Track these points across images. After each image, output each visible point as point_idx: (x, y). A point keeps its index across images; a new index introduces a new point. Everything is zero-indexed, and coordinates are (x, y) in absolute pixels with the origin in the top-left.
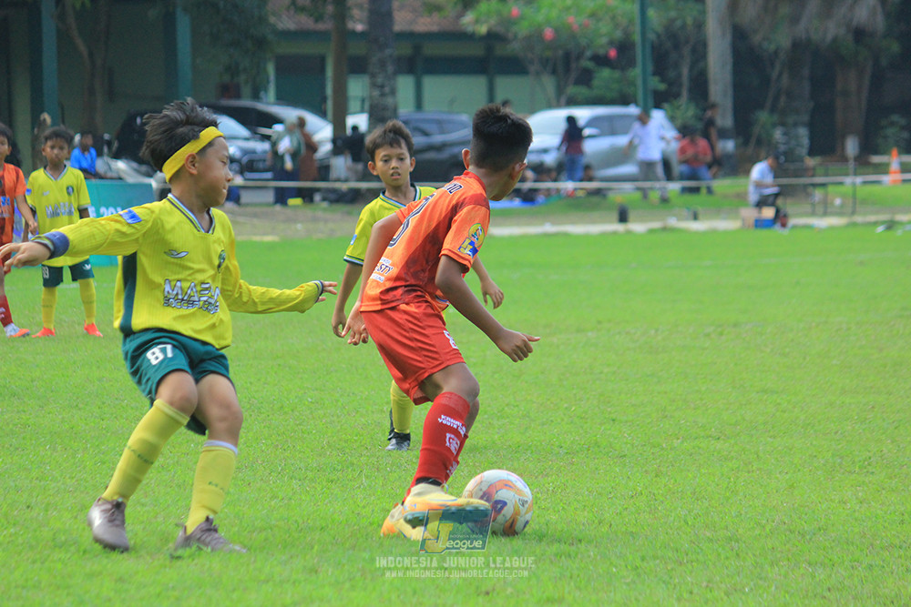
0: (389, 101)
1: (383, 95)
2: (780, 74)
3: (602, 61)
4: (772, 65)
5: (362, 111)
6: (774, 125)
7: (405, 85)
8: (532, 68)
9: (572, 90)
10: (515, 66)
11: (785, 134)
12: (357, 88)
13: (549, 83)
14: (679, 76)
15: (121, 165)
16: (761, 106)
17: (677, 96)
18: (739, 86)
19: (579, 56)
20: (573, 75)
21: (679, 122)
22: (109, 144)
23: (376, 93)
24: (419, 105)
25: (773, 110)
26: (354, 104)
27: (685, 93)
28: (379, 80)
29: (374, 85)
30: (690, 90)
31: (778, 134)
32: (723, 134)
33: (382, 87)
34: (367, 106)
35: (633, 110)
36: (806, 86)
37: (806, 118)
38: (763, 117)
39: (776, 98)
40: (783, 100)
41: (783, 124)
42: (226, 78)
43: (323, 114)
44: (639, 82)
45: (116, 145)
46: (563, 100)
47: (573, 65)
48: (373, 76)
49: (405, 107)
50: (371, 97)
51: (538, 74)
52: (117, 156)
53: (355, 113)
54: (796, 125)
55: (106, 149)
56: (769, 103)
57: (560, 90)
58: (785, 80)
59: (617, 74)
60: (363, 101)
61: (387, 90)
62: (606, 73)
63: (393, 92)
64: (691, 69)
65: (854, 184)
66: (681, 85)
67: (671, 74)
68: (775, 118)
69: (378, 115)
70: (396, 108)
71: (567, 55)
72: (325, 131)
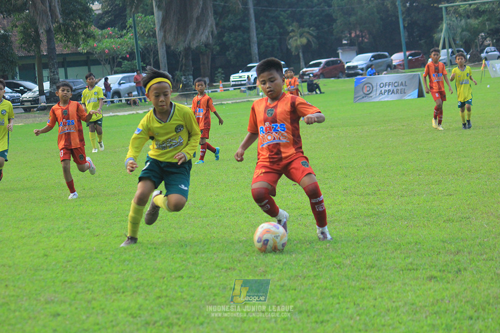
0: (56, 77)
1: (54, 75)
2: (182, 59)
3: (124, 58)
4: (180, 56)
5: (48, 81)
6: (181, 76)
7: (61, 71)
8: (102, 63)
9: (115, 69)
10: (97, 62)
11: (185, 78)
12: (46, 73)
13: (108, 67)
14: (150, 61)
16: (178, 70)
19: (117, 59)
20: (116, 64)
23: (52, 74)
24: (66, 77)
25: (181, 71)
26: (45, 79)
28: (53, 70)
29: (51, 72)
31: (183, 78)
33: (54, 72)
34: (49, 79)
35: (135, 74)
36: (191, 62)
37: (192, 73)
38: (178, 73)
39: (182, 66)
40: (184, 67)
41: (184, 75)
43: (35, 83)
44: (137, 64)
46: (113, 72)
47: (116, 61)
48: (50, 69)
49: (62, 78)
50: (50, 76)
51: (104, 64)
53: (46, 81)
54: (188, 75)
57: (112, 69)
58: (184, 61)
59: (130, 63)
60: (48, 77)
61: (56, 73)
62: (126, 62)
63: (58, 74)
64: (153, 60)
65: (208, 92)
67: (147, 61)
68: (182, 73)
69: (53, 82)
70: (59, 79)
71: (113, 58)
72: (36, 88)
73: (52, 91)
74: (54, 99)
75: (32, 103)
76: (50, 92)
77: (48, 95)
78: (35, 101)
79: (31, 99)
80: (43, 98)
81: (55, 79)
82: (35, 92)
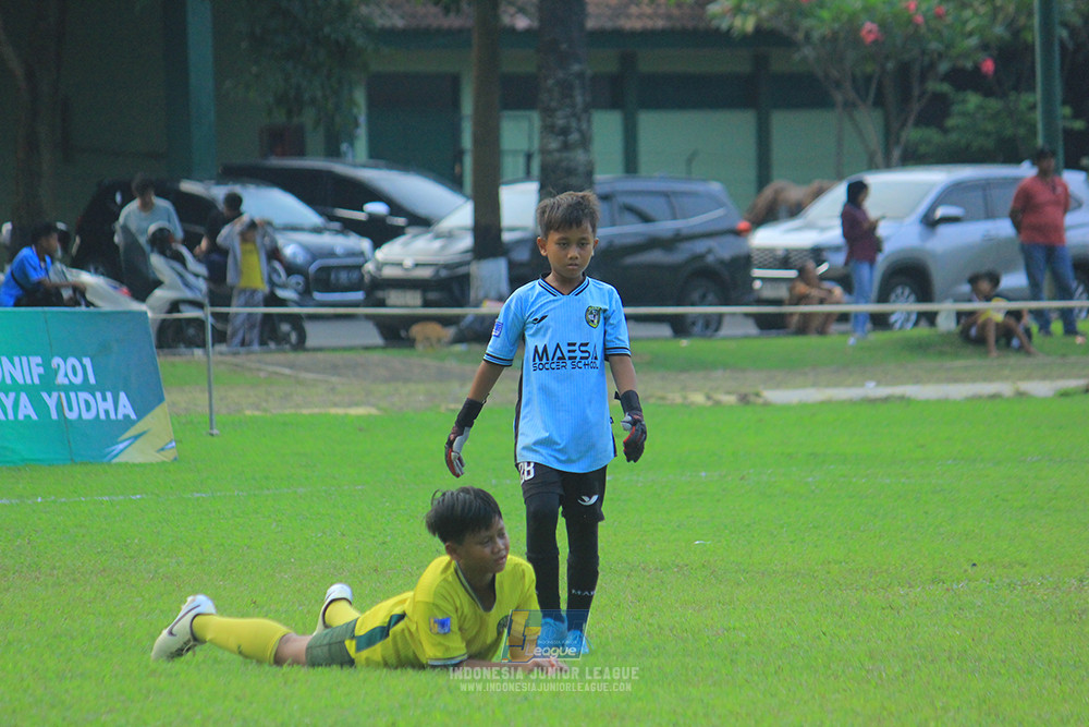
0: (578, 158)
1: (566, 147)
3: (966, 79)
5: (527, 178)
7: (606, 128)
8: (839, 97)
9: (912, 134)
10: (807, 92)
12: (519, 133)
13: (870, 123)
19: (923, 78)
20: (916, 107)
23: (554, 144)
24: (631, 165)
26: (512, 164)
28: (560, 120)
29: (550, 129)
33: (565, 132)
34: (536, 168)
42: (280, 118)
43: (455, 183)
44: (1038, 115)
45: (77, 242)
46: (896, 153)
47: (916, 92)
48: (548, 112)
49: (607, 170)
50: (544, 152)
51: (849, 106)
52: (78, 261)
53: (515, 181)
57: (890, 137)
59: (994, 104)
60: (529, 157)
61: (574, 137)
62: (973, 100)
63: (585, 142)
69: (557, 186)
70: (589, 173)
71: (904, 69)
72: (459, 213)
75: (432, 296)
78: (448, 286)
79: (426, 273)
80: (493, 274)
81: (569, 169)
82: (450, 236)
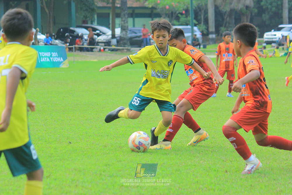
0: (126, 25)
1: (124, 23)
2: (227, 18)
4: (225, 15)
5: (119, 27)
7: (130, 20)
8: (163, 16)
12: (118, 21)
14: (201, 19)
15: (57, 41)
16: (222, 26)
17: (200, 23)
18: (216, 21)
19: (175, 14)
21: (201, 30)
22: (54, 36)
23: (123, 23)
24: (134, 26)
25: (225, 27)
26: (117, 26)
27: (202, 23)
28: (124, 19)
29: (122, 21)
30: (204, 22)
32: (212, 33)
33: (124, 21)
34: (120, 26)
35: (189, 27)
38: (222, 28)
39: (226, 23)
40: (227, 24)
42: (84, 19)
43: (109, 28)
44: (191, 21)
45: (56, 36)
48: (122, 18)
49: (130, 26)
50: (122, 24)
52: (56, 39)
53: (117, 28)
55: (53, 37)
56: (224, 25)
58: (228, 19)
60: (119, 24)
61: (125, 22)
63: (127, 22)
66: (201, 21)
67: (199, 18)
68: (225, 29)
69: (123, 29)
70: (128, 27)
71: (172, 13)
72: (109, 32)
73: (122, 36)
74: (123, 42)
75: (106, 44)
76: (120, 37)
77: (118, 38)
78: (108, 43)
79: (105, 41)
80: (114, 41)
81: (125, 27)
82: (108, 36)
